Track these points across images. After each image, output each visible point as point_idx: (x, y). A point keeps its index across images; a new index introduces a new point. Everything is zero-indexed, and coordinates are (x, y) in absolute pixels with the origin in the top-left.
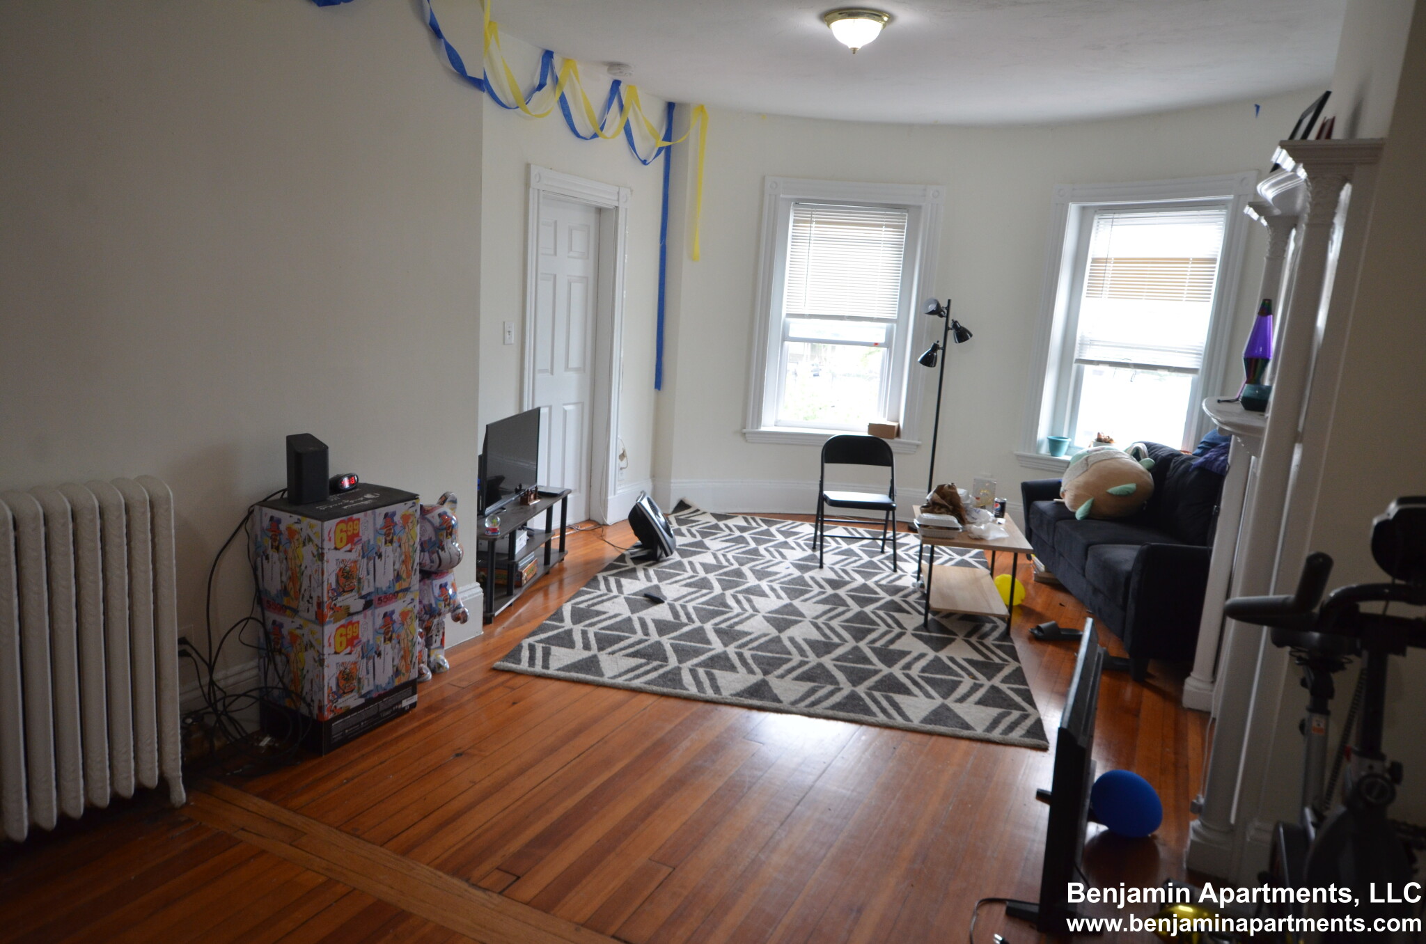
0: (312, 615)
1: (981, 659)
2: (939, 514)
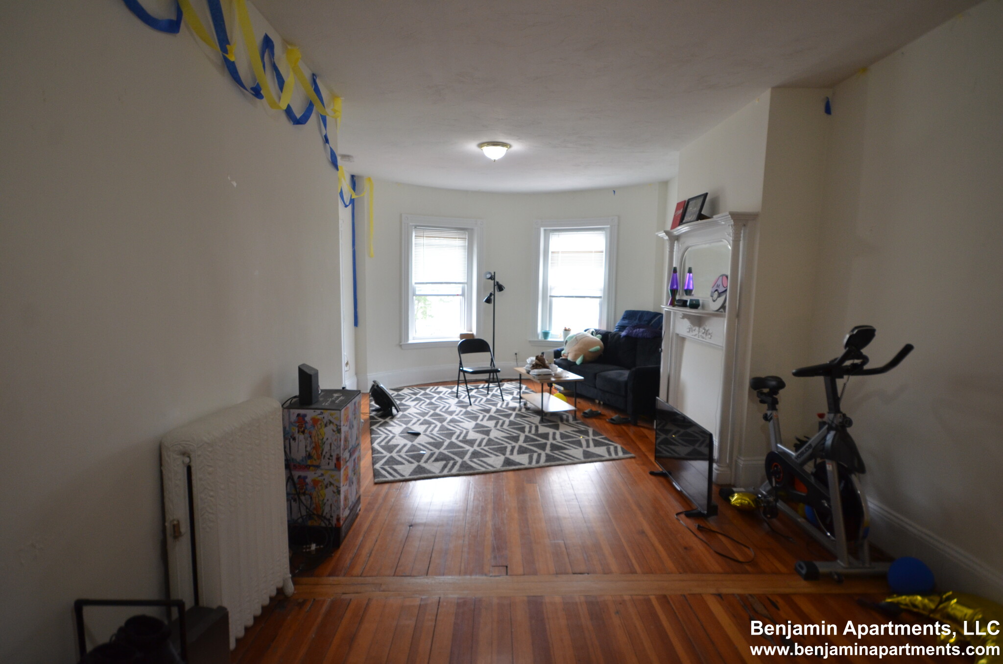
0: (332, 465)
1: (577, 430)
2: (540, 369)
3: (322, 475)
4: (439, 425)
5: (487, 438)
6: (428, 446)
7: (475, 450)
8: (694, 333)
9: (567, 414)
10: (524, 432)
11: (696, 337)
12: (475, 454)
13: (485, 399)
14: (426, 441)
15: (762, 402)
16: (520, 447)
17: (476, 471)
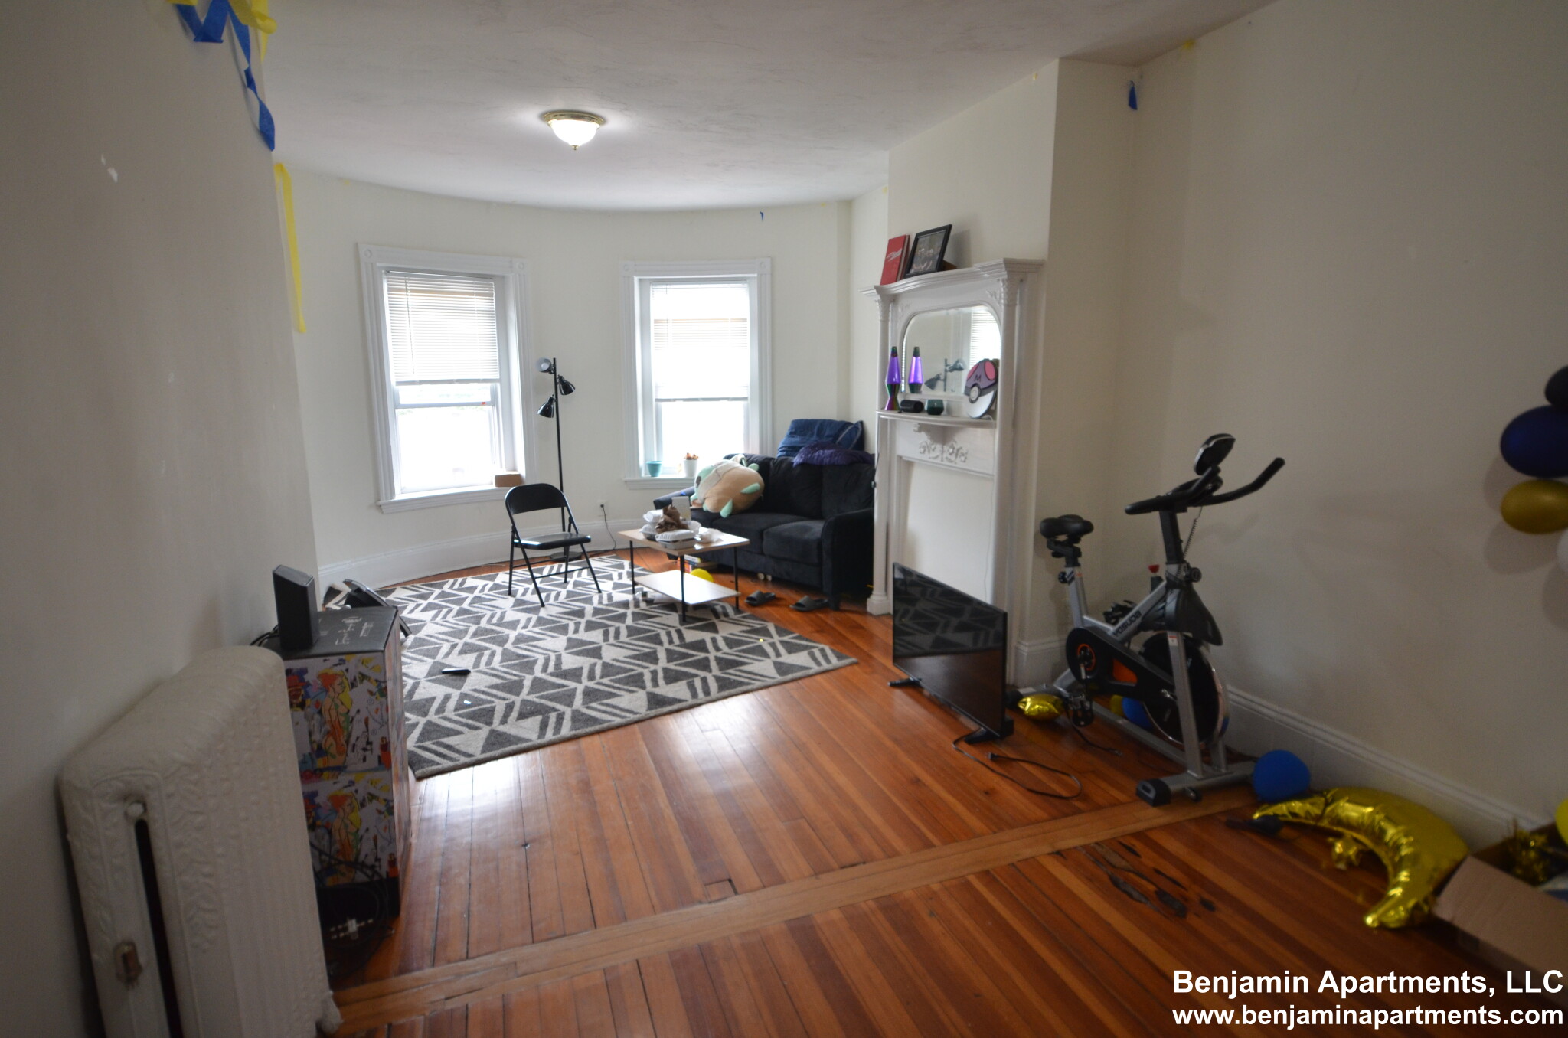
0: (373, 760)
1: (748, 628)
2: (672, 530)
3: (352, 783)
4: (499, 650)
5: (599, 663)
6: (490, 691)
7: (586, 687)
8: (933, 454)
9: (721, 604)
10: (661, 643)
11: (938, 461)
12: (590, 695)
13: (564, 593)
14: (488, 684)
15: (1056, 555)
16: (666, 670)
17: (605, 725)
